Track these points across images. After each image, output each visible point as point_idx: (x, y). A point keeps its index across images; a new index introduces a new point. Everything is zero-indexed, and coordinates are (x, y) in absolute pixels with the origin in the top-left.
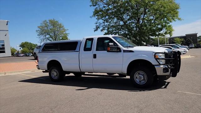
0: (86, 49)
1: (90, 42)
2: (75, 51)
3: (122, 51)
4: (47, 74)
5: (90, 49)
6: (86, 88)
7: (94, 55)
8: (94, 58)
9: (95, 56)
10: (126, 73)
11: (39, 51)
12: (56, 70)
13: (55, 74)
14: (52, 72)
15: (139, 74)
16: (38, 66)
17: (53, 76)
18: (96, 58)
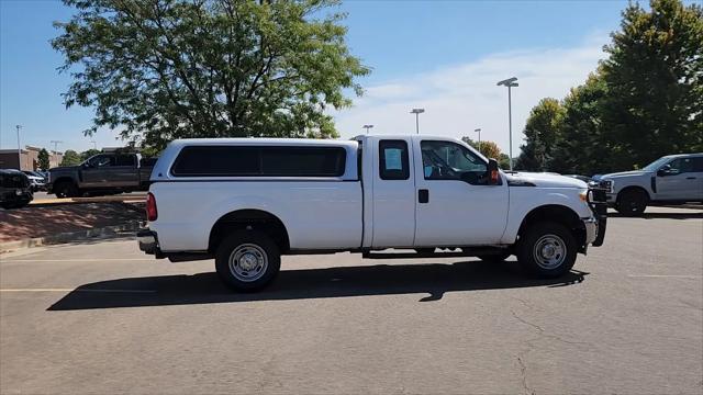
0: (386, 174)
1: (398, 152)
2: (342, 178)
3: (505, 182)
4: (209, 266)
5: (403, 174)
6: (429, 295)
7: (420, 191)
8: (421, 201)
9: (423, 196)
10: (513, 241)
11: (160, 175)
12: (253, 248)
13: (249, 262)
14: (235, 254)
15: (545, 243)
16: (154, 234)
17: (236, 272)
18: (427, 201)
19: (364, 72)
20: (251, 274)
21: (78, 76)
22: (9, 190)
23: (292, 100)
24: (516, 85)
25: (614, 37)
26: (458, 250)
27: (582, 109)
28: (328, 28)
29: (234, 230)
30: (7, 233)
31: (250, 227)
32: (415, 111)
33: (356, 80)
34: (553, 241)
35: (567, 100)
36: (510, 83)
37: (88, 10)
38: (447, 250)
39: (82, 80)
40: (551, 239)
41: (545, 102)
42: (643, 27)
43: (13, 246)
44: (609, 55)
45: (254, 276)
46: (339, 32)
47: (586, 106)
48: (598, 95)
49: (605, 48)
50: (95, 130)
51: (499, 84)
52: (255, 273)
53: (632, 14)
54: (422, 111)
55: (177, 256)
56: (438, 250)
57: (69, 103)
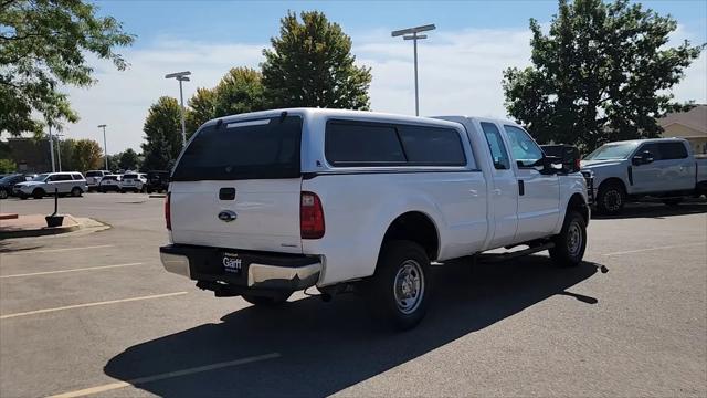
1: (495, 137)
7: (519, 183)
8: (520, 194)
10: (559, 232)
12: (409, 265)
18: (523, 193)
24: (188, 79)
25: (274, 42)
33: (116, 49)
36: (181, 77)
42: (303, 36)
44: (268, 59)
45: (411, 306)
49: (264, 52)
51: (168, 77)
53: (290, 23)
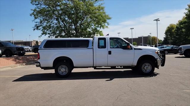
0: (99, 47)
1: (103, 41)
2: (88, 48)
3: (133, 49)
5: (104, 47)
6: (109, 79)
7: (109, 51)
8: (109, 54)
9: (110, 53)
10: (136, 65)
11: (41, 48)
12: (64, 66)
13: (63, 70)
14: (60, 68)
15: (145, 65)
16: (39, 63)
17: (60, 72)
18: (111, 54)
19: (110, 19)
20: (64, 73)
21: (36, 22)
22: (19, 51)
23: (92, 27)
24: (159, 20)
25: (189, 6)
26: (122, 67)
27: (181, 27)
28: (99, 8)
29: (59, 62)
30: (17, 62)
31: (65, 61)
32: (131, 29)
34: (148, 65)
35: (177, 24)
36: (157, 20)
37: (38, 6)
38: (119, 67)
39: (37, 23)
40: (147, 64)
41: (171, 25)
43: (17, 65)
44: (187, 11)
45: (65, 74)
46: (102, 9)
47: (182, 26)
48: (185, 22)
49: (186, 9)
50: (41, 36)
51: (154, 20)
52: (65, 73)
54: (133, 28)
55: (45, 68)
56: (117, 67)
57: (34, 29)
